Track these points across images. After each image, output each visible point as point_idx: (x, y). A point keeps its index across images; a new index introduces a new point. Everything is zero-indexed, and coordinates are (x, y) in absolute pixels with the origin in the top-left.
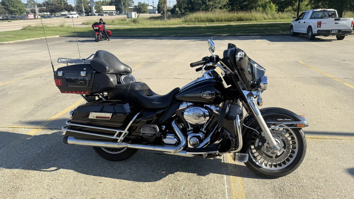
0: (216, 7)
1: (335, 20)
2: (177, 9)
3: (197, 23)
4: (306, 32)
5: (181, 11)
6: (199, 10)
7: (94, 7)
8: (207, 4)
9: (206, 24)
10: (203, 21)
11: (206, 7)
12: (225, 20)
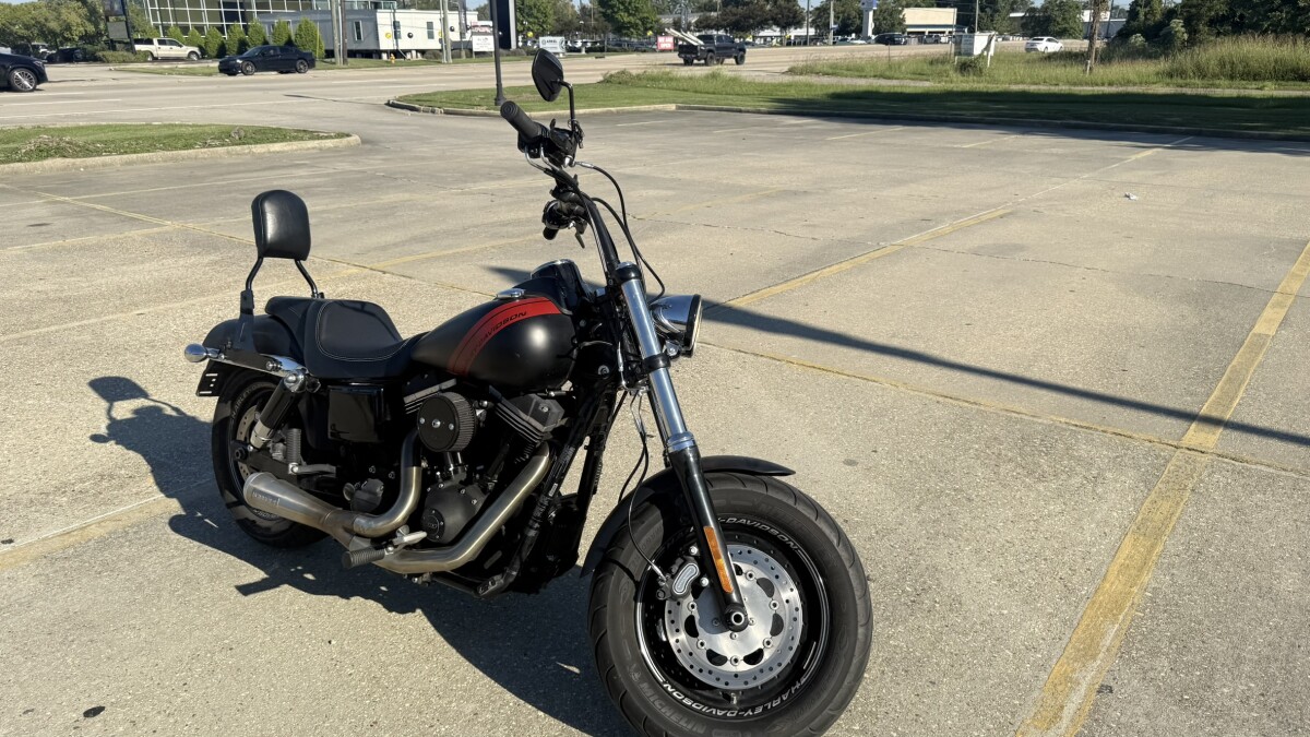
3: (1224, 82)
7: (871, 14)
9: (1261, 89)
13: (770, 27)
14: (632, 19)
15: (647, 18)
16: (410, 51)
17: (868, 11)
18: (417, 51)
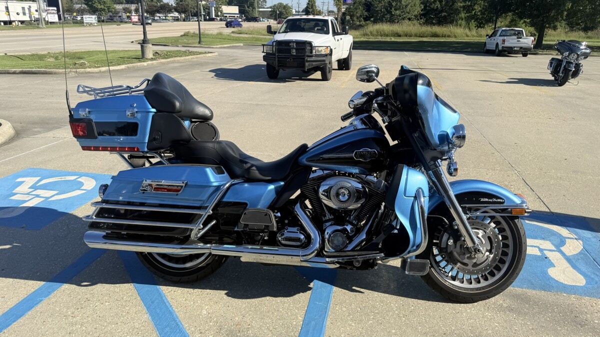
0: (405, 17)
1: (518, 38)
2: (348, 18)
4: (494, 49)
5: (353, 21)
6: (382, 21)
8: (393, 13)
9: (391, 39)
10: (387, 36)
11: (391, 17)
12: (416, 36)
13: (172, 12)
14: (103, 7)
15: (110, 7)
16: (14, 21)
17: (212, 7)
18: (19, 21)
